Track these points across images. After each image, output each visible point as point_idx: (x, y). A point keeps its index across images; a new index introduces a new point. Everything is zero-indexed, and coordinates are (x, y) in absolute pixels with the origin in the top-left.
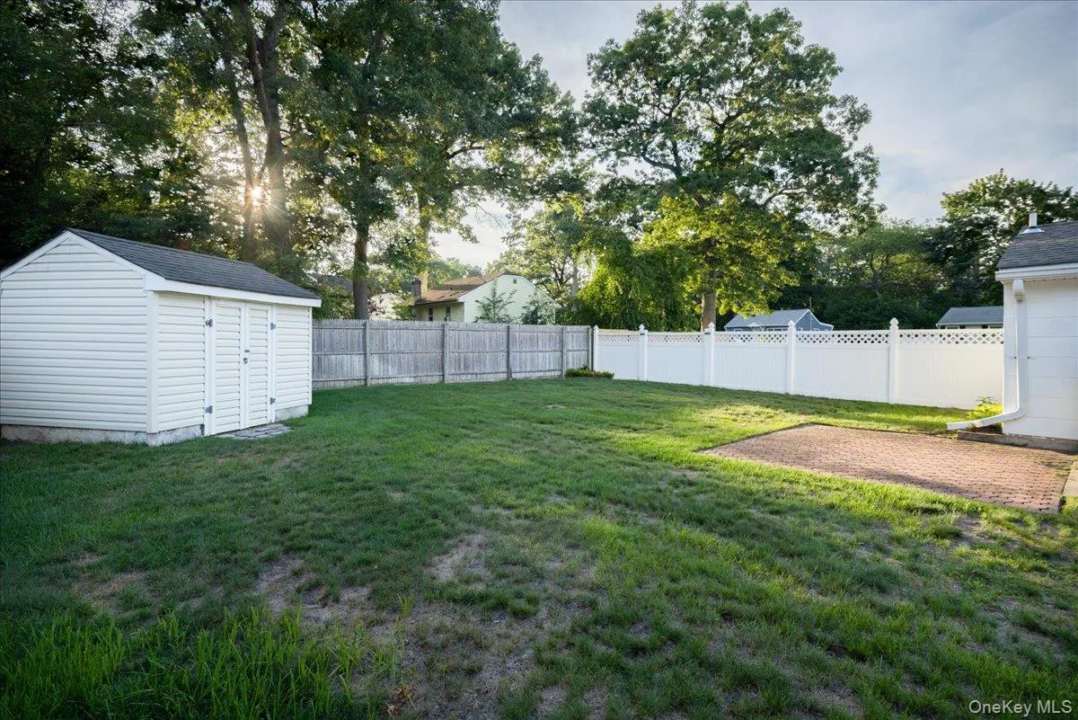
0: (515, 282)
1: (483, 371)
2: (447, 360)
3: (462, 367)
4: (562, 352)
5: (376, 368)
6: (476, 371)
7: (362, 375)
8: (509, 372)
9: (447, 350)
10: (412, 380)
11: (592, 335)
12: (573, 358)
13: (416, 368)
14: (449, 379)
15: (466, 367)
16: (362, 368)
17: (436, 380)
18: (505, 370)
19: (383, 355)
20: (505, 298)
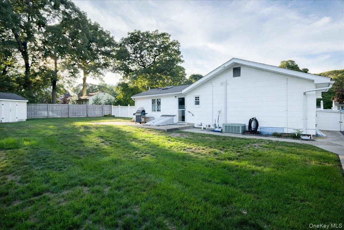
0: (104, 94)
1: (80, 115)
2: (70, 113)
3: (74, 114)
4: (103, 111)
5: (51, 114)
6: (78, 115)
7: (47, 115)
8: (87, 115)
9: (70, 110)
10: (60, 117)
11: (111, 107)
12: (106, 112)
13: (62, 114)
14: (70, 116)
15: (75, 114)
16: (47, 114)
17: (67, 117)
18: (86, 115)
19: (52, 111)
20: (101, 98)
